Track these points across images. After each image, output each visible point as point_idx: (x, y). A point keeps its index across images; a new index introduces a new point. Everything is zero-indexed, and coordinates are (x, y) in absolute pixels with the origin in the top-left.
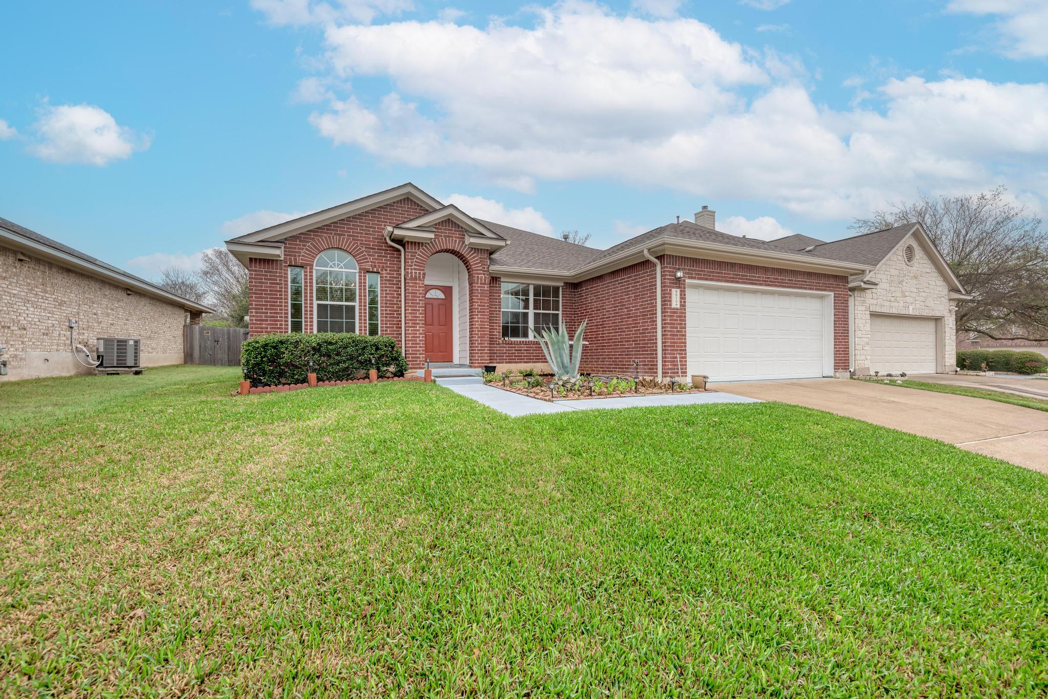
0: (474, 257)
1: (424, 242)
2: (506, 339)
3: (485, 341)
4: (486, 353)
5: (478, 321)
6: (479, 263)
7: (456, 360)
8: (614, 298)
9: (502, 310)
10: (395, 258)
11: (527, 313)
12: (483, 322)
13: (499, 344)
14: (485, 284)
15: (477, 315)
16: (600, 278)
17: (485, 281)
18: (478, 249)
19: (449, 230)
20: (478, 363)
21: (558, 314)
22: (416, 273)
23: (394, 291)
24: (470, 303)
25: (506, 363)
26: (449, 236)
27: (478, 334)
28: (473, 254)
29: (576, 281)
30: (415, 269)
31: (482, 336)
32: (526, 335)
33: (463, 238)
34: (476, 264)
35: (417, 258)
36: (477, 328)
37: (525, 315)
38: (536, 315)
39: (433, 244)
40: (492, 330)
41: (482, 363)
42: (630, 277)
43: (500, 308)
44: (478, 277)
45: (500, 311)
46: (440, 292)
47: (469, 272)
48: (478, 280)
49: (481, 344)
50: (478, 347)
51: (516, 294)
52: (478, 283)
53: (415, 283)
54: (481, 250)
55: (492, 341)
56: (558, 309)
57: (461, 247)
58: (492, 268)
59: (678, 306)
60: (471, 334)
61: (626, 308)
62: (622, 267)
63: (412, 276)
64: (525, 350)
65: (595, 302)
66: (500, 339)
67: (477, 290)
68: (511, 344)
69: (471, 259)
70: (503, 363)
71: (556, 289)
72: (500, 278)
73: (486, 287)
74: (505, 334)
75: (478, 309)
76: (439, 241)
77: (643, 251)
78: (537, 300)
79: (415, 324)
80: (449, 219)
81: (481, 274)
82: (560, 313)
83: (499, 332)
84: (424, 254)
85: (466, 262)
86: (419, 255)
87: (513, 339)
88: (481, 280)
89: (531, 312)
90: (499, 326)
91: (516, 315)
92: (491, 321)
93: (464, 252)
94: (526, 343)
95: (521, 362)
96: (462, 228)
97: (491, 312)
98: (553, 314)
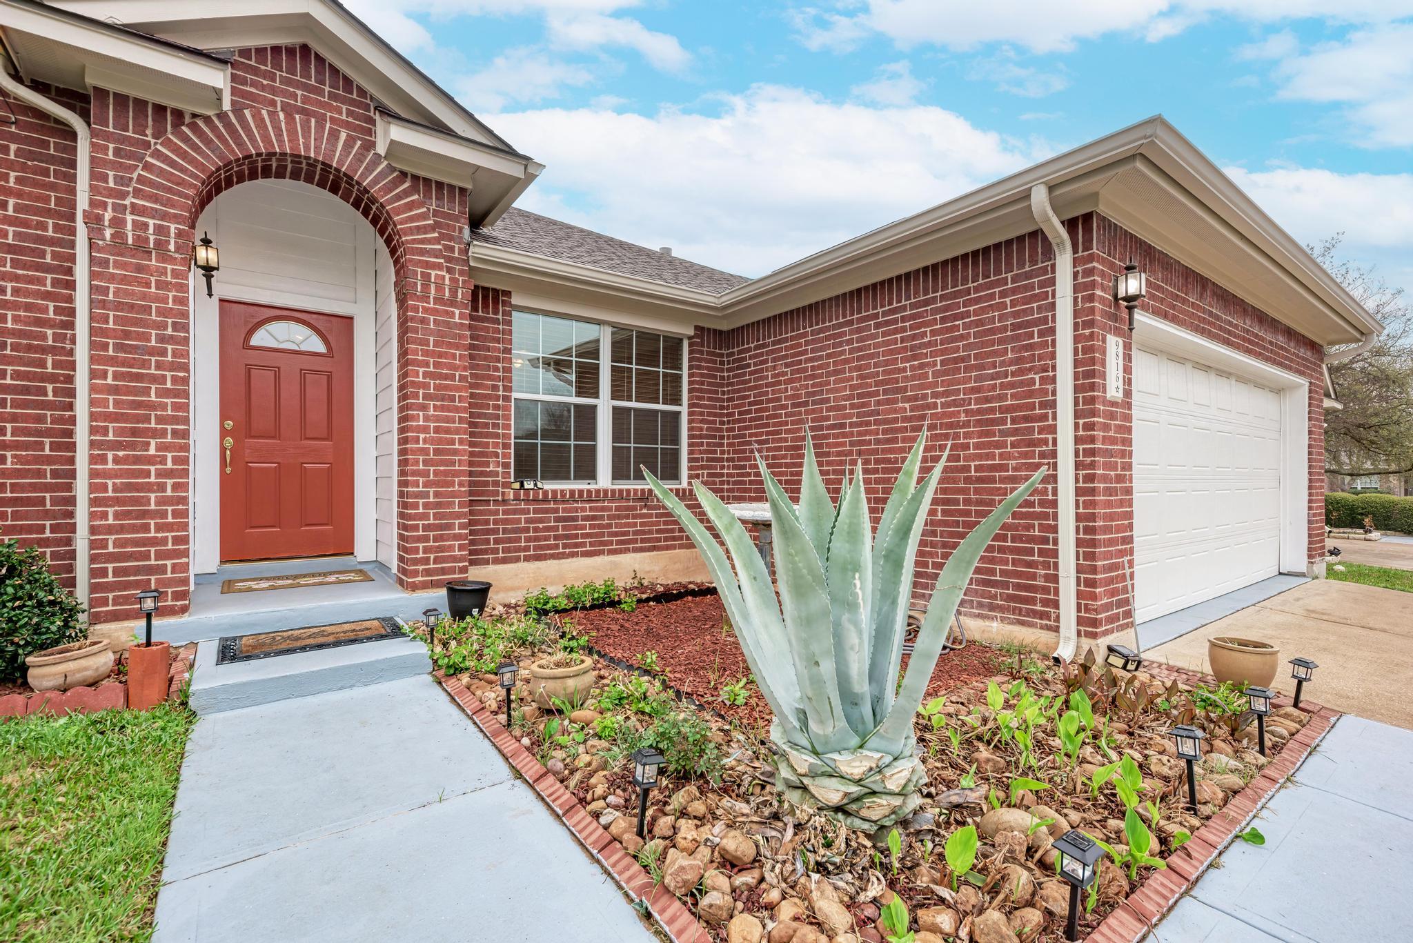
0: (410, 206)
1: (188, 108)
2: (529, 485)
3: (454, 495)
4: (457, 537)
5: (425, 429)
6: (433, 228)
7: (364, 549)
8: (859, 368)
9: (515, 395)
10: (52, 160)
11: (594, 407)
12: (448, 431)
13: (504, 502)
14: (452, 303)
15: (424, 408)
16: (811, 311)
17: (454, 292)
18: (427, 181)
19: (306, 87)
20: (428, 572)
21: (678, 414)
22: (140, 227)
23: (48, 296)
24: (401, 368)
25: (527, 559)
26: (303, 111)
27: (425, 474)
28: (406, 193)
29: (725, 326)
30: (135, 209)
31: (443, 481)
32: (587, 470)
33: (369, 132)
34: (419, 230)
35: (147, 167)
36: (425, 451)
37: (587, 416)
38: (619, 415)
39: (229, 125)
40: (477, 458)
41: (443, 571)
42: (926, 303)
43: (508, 389)
44: (426, 277)
45: (507, 399)
46: (307, 331)
47: (396, 262)
48: (426, 286)
49: (438, 505)
50: (424, 516)
51: (558, 365)
52: (425, 298)
53: (140, 268)
54: (440, 185)
55: (478, 494)
56: (676, 400)
57: (359, 159)
58: (479, 250)
59: (1121, 395)
60: (402, 473)
61: (908, 399)
62: (893, 273)
63: (119, 236)
64: (585, 518)
65: (791, 381)
66: (507, 485)
67: (424, 321)
68: (545, 500)
69: (399, 211)
70: (517, 560)
71: (674, 344)
72: (508, 294)
73: (458, 315)
74: (525, 468)
75: (425, 386)
76: (257, 116)
77: (1027, 196)
78: (622, 370)
79: (134, 432)
80: (305, 49)
81: (438, 267)
82: (684, 409)
83: (506, 465)
84: (184, 155)
85: (380, 222)
86: (157, 155)
87: (549, 486)
88: (440, 288)
89: (604, 405)
90: (506, 446)
91: (557, 416)
92: (474, 426)
93: (371, 178)
94: (590, 497)
95: (573, 555)
96: (362, 92)
97: (475, 401)
98: (664, 413)
